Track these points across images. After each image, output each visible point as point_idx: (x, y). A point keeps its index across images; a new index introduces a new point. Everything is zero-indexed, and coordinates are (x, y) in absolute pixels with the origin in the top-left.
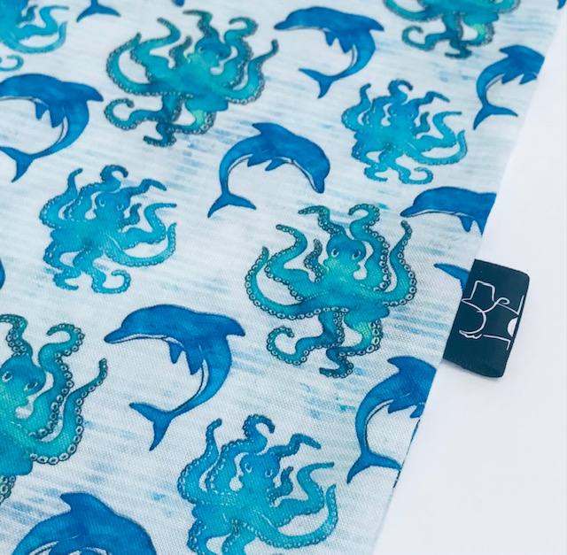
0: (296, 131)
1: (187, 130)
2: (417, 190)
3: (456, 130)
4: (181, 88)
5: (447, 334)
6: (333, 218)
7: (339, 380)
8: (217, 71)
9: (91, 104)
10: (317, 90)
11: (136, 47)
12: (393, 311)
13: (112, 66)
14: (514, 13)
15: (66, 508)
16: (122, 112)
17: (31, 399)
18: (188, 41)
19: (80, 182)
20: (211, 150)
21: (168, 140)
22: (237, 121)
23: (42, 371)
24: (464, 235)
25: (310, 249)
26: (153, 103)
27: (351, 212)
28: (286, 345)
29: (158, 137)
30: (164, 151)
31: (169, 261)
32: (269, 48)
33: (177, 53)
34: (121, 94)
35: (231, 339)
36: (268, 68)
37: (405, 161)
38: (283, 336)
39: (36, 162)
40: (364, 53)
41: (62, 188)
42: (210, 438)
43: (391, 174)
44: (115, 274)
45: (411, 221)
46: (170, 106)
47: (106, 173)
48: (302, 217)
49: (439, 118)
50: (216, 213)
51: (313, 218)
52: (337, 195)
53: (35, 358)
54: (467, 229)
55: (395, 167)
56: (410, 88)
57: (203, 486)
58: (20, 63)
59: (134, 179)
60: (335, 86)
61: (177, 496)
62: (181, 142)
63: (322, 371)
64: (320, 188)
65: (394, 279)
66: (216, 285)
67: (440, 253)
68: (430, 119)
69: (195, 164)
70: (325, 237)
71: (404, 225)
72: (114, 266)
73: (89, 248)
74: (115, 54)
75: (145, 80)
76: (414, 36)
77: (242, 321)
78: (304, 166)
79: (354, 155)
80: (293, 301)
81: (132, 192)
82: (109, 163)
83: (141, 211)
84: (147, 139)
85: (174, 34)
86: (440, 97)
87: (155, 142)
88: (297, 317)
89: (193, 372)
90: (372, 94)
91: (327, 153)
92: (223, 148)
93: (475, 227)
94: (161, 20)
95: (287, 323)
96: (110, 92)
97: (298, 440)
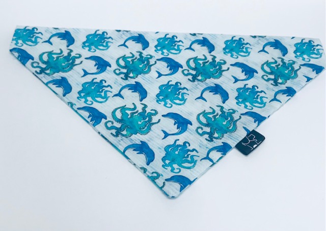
0: (224, 88)
1: (199, 80)
2: (247, 111)
3: (264, 101)
4: (202, 71)
5: (238, 142)
6: (224, 110)
7: (209, 142)
8: (211, 70)
9: (180, 68)
10: (234, 81)
11: (195, 59)
12: (228, 133)
13: (188, 62)
14: (294, 80)
15: (141, 143)
16: (186, 72)
17: (142, 121)
18: (208, 61)
19: (170, 83)
20: (202, 86)
21: (193, 81)
22: (211, 82)
23: (147, 117)
24: (253, 123)
25: (215, 114)
26: (194, 72)
27: (229, 110)
28: (200, 131)
29: (192, 80)
30: (192, 83)
31: (182, 105)
32: (227, 69)
33: (204, 63)
34: (187, 68)
35: (189, 125)
36: (224, 73)
37: (248, 104)
38: (200, 129)
39: (163, 76)
40: (250, 77)
41: (166, 83)
42: (175, 142)
43: (243, 105)
44: (170, 104)
45: (242, 116)
46: (197, 74)
47: (177, 83)
48: (217, 107)
49: (262, 98)
50: (197, 100)
51: (219, 108)
52: (227, 105)
53: (146, 114)
54: (255, 122)
55: (244, 104)
56: (258, 88)
57: (170, 150)
58: (168, 55)
59: (182, 86)
60: (239, 82)
61: (164, 150)
62: (196, 82)
63: (206, 139)
64: (224, 103)
65: (232, 127)
66: (191, 114)
67: (245, 125)
68: (259, 97)
69: (197, 88)
70: (220, 113)
71: (240, 116)
72: (170, 102)
73: (166, 97)
74: (190, 59)
75: (194, 67)
76: (265, 77)
77: (193, 123)
78: (222, 97)
79: (236, 98)
80: (206, 123)
81: (180, 89)
82: (178, 81)
83: (181, 93)
84: (189, 79)
85: (206, 58)
86: (264, 92)
87: (190, 80)
88: (205, 126)
89: (177, 129)
90: (247, 87)
91: (229, 96)
92: (205, 86)
93: (257, 122)
94: (204, 55)
95: (202, 127)
96: (185, 67)
97: (194, 150)
